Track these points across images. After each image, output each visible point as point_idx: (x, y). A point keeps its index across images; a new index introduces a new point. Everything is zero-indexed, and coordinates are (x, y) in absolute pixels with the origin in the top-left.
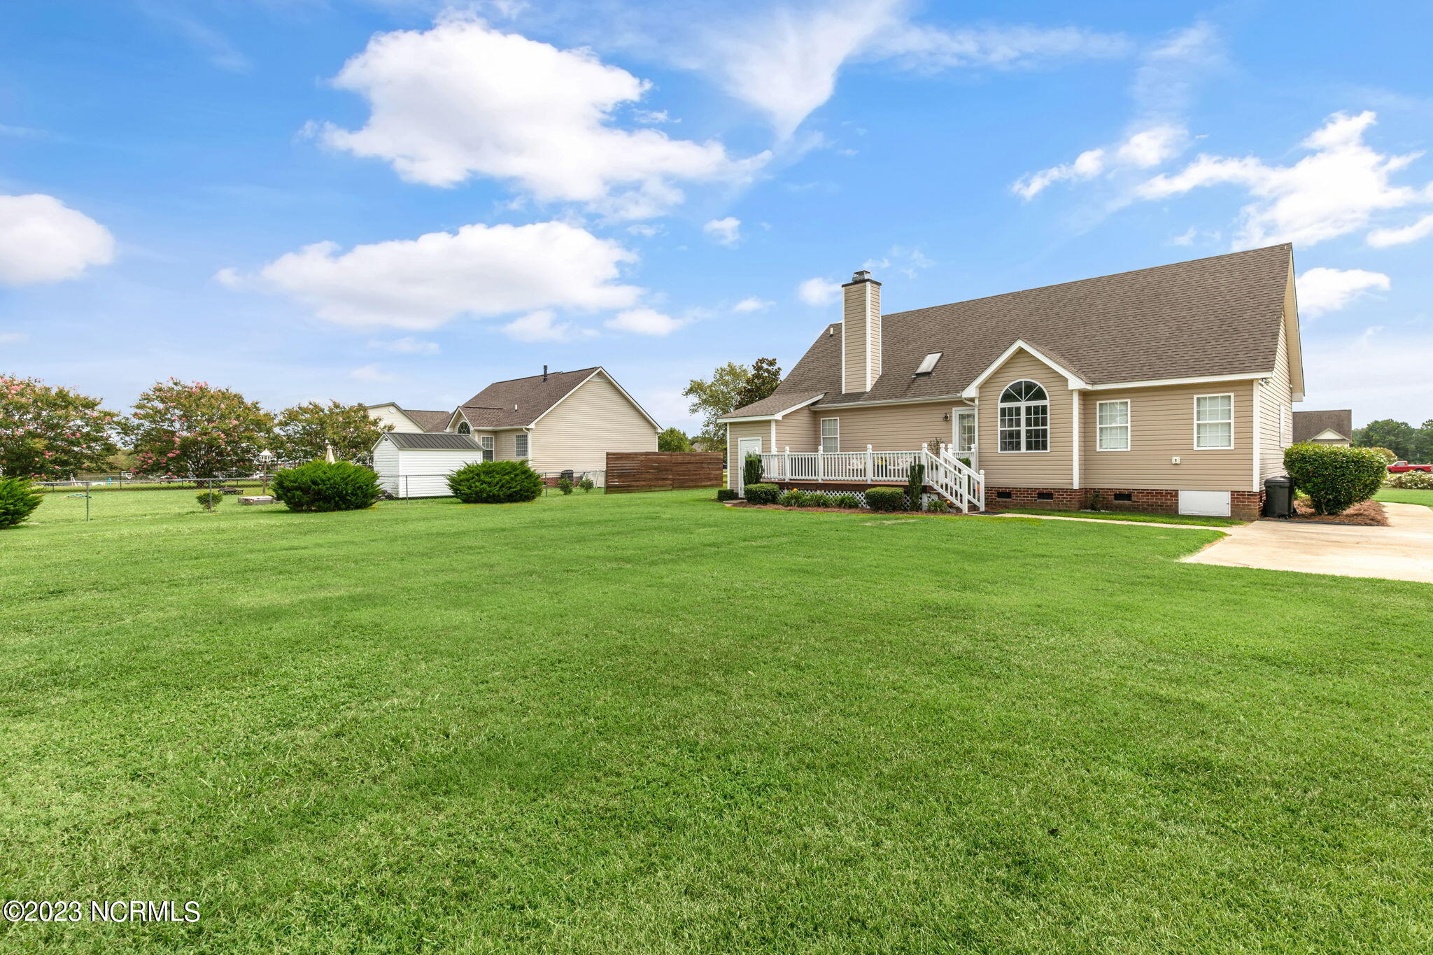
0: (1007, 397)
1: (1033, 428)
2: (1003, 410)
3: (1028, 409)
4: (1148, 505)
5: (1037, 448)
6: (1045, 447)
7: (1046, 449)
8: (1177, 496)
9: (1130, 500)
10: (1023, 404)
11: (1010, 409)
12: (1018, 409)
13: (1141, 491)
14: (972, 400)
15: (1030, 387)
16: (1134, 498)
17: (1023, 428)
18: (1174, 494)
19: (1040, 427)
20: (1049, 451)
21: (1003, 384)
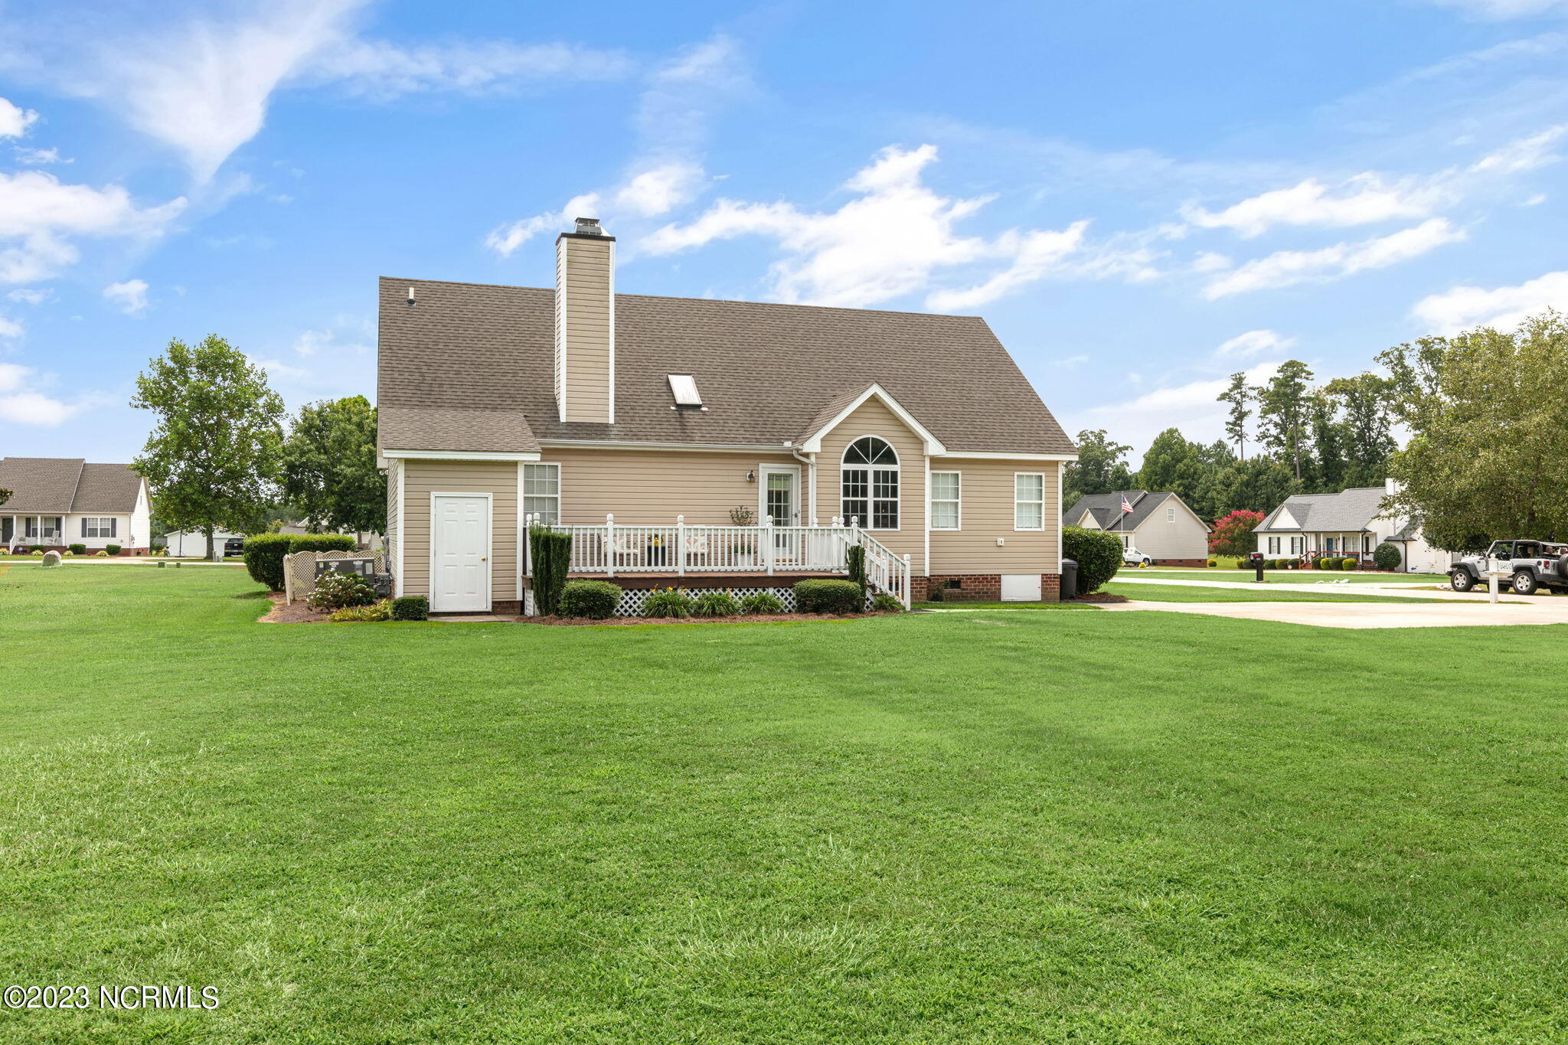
0: (852, 457)
1: (881, 499)
2: (846, 473)
3: (876, 473)
4: (976, 593)
5: (885, 525)
6: (894, 524)
7: (896, 527)
8: (1000, 582)
9: (959, 587)
10: (871, 468)
11: (855, 473)
12: (865, 474)
13: (970, 577)
14: (807, 455)
15: (879, 445)
16: (963, 585)
17: (870, 499)
18: (996, 579)
19: (890, 499)
20: (899, 529)
21: (847, 438)
